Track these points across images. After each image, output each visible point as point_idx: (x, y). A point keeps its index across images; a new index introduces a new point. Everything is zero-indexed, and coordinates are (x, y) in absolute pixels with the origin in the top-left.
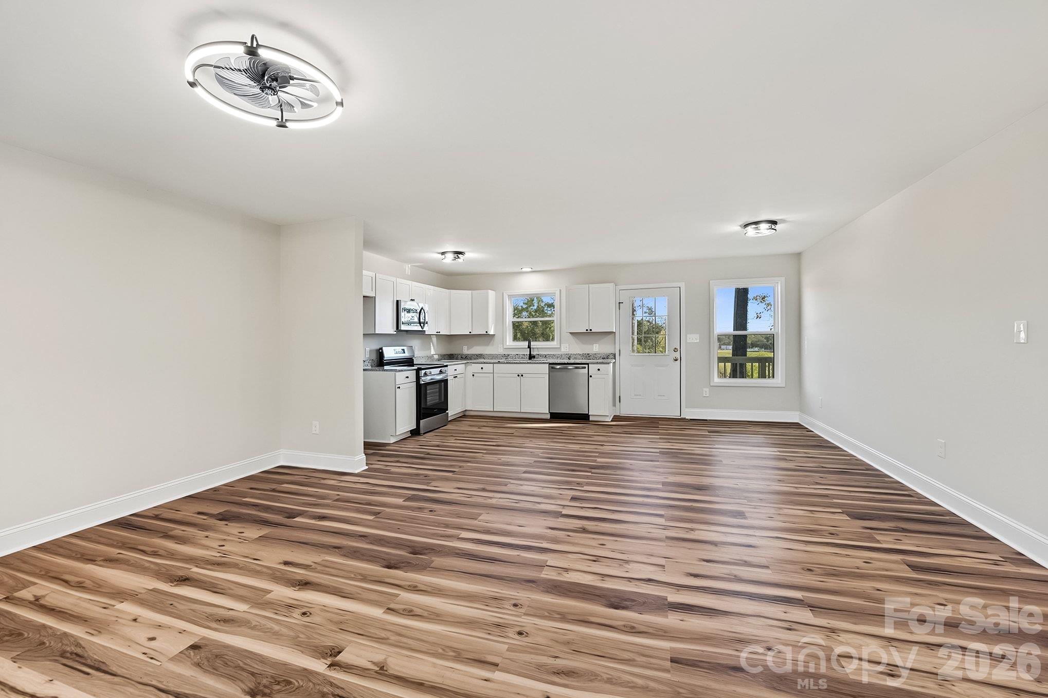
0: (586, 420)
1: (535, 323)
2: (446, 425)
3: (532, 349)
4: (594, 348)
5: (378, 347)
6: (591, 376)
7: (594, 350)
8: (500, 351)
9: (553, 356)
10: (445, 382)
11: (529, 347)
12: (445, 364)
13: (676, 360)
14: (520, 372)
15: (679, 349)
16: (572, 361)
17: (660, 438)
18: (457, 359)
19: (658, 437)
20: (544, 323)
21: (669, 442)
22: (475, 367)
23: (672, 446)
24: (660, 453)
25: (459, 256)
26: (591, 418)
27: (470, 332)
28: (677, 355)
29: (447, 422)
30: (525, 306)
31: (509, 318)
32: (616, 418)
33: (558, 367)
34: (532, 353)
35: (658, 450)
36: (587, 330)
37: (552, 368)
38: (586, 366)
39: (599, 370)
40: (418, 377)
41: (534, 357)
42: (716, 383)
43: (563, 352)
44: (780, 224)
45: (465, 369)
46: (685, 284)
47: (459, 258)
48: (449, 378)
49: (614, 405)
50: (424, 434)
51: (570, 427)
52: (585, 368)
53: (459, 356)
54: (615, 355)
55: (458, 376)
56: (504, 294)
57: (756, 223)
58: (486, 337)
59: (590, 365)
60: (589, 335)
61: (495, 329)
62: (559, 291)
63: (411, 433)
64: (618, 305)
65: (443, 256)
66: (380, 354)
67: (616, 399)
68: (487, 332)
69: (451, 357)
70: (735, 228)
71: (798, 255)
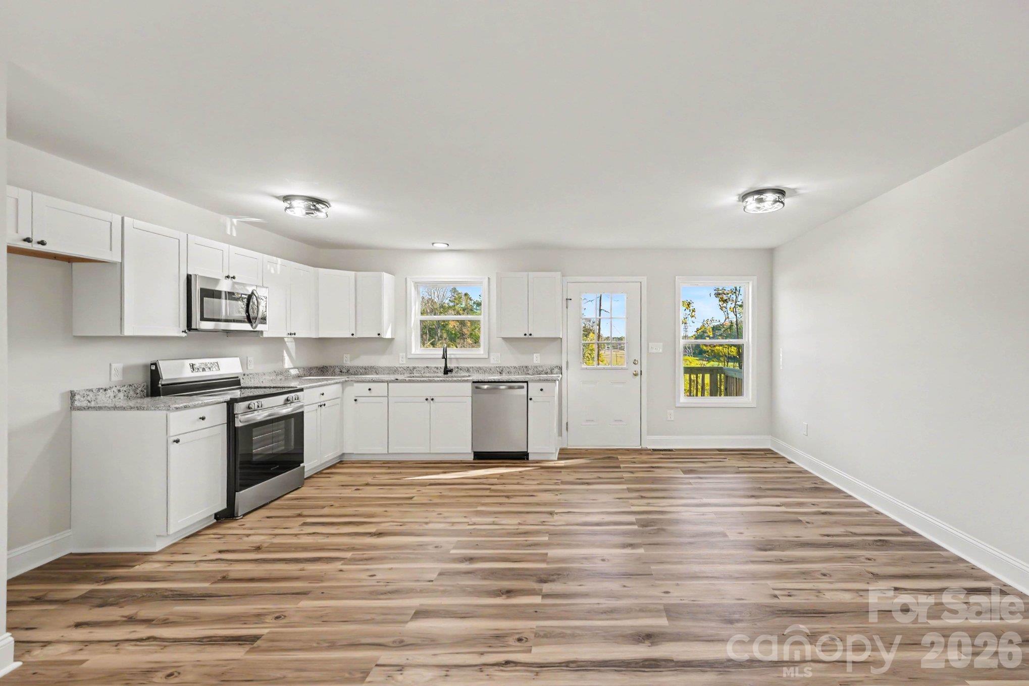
0: (524, 459)
1: (462, 323)
2: (298, 488)
3: (448, 360)
4: (535, 358)
5: (149, 360)
6: (531, 399)
7: (535, 362)
8: (401, 361)
9: (479, 370)
10: (299, 417)
11: (445, 357)
12: (299, 387)
13: (636, 375)
14: (429, 395)
15: (639, 361)
16: (504, 377)
17: (629, 490)
18: (334, 374)
19: (624, 487)
20: (472, 322)
21: (642, 497)
22: (359, 389)
23: (648, 505)
24: (637, 523)
25: (319, 206)
26: (531, 457)
27: (353, 335)
28: (637, 368)
29: (301, 482)
30: (451, 304)
31: (415, 317)
32: (564, 454)
33: (486, 387)
34: (448, 365)
35: (632, 518)
36: (525, 335)
37: (477, 388)
38: (525, 385)
39: (542, 390)
40: (231, 416)
41: (451, 371)
42: (681, 403)
43: (493, 364)
44: (790, 196)
45: (343, 392)
46: (647, 278)
47: (317, 210)
48: (305, 410)
49: (560, 434)
50: (244, 515)
51: (502, 476)
52: (522, 387)
53: (337, 370)
54: (561, 368)
55: (326, 403)
56: (408, 280)
57: (760, 192)
58: (380, 343)
59: (529, 384)
60: (527, 341)
61: (394, 331)
62: (487, 279)
63: (215, 518)
64: (565, 302)
65: (286, 204)
66: (154, 374)
67: (563, 427)
68: (379, 334)
69: (323, 371)
70: (733, 199)
71: (771, 252)
